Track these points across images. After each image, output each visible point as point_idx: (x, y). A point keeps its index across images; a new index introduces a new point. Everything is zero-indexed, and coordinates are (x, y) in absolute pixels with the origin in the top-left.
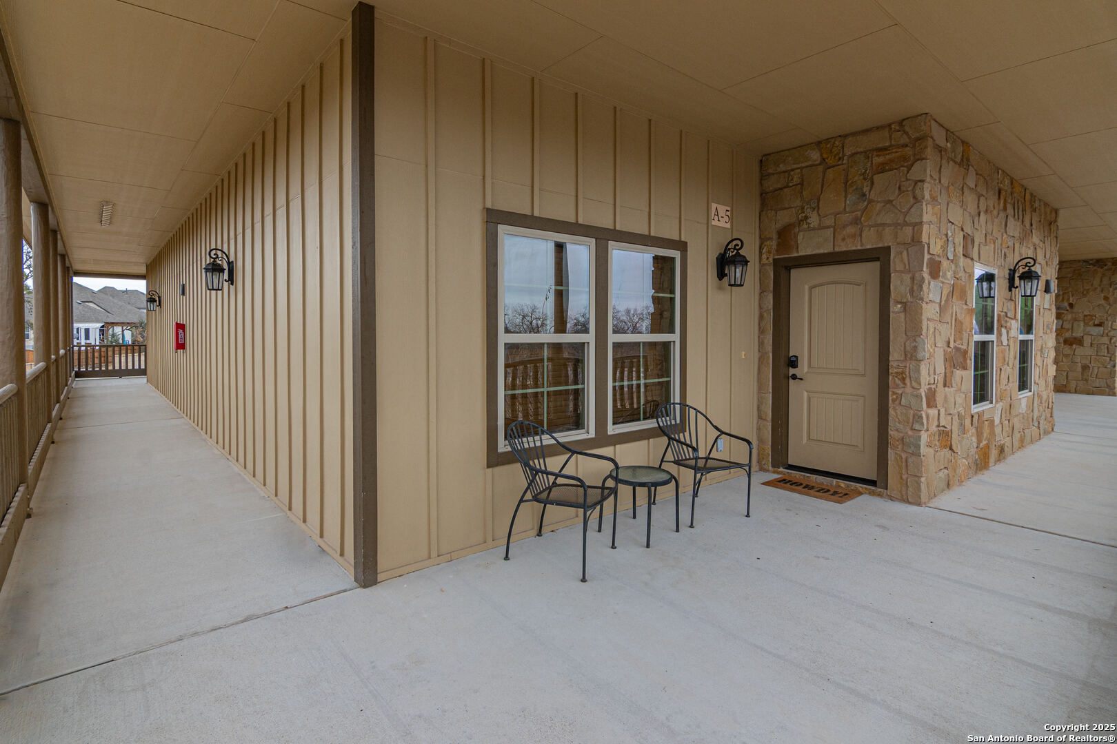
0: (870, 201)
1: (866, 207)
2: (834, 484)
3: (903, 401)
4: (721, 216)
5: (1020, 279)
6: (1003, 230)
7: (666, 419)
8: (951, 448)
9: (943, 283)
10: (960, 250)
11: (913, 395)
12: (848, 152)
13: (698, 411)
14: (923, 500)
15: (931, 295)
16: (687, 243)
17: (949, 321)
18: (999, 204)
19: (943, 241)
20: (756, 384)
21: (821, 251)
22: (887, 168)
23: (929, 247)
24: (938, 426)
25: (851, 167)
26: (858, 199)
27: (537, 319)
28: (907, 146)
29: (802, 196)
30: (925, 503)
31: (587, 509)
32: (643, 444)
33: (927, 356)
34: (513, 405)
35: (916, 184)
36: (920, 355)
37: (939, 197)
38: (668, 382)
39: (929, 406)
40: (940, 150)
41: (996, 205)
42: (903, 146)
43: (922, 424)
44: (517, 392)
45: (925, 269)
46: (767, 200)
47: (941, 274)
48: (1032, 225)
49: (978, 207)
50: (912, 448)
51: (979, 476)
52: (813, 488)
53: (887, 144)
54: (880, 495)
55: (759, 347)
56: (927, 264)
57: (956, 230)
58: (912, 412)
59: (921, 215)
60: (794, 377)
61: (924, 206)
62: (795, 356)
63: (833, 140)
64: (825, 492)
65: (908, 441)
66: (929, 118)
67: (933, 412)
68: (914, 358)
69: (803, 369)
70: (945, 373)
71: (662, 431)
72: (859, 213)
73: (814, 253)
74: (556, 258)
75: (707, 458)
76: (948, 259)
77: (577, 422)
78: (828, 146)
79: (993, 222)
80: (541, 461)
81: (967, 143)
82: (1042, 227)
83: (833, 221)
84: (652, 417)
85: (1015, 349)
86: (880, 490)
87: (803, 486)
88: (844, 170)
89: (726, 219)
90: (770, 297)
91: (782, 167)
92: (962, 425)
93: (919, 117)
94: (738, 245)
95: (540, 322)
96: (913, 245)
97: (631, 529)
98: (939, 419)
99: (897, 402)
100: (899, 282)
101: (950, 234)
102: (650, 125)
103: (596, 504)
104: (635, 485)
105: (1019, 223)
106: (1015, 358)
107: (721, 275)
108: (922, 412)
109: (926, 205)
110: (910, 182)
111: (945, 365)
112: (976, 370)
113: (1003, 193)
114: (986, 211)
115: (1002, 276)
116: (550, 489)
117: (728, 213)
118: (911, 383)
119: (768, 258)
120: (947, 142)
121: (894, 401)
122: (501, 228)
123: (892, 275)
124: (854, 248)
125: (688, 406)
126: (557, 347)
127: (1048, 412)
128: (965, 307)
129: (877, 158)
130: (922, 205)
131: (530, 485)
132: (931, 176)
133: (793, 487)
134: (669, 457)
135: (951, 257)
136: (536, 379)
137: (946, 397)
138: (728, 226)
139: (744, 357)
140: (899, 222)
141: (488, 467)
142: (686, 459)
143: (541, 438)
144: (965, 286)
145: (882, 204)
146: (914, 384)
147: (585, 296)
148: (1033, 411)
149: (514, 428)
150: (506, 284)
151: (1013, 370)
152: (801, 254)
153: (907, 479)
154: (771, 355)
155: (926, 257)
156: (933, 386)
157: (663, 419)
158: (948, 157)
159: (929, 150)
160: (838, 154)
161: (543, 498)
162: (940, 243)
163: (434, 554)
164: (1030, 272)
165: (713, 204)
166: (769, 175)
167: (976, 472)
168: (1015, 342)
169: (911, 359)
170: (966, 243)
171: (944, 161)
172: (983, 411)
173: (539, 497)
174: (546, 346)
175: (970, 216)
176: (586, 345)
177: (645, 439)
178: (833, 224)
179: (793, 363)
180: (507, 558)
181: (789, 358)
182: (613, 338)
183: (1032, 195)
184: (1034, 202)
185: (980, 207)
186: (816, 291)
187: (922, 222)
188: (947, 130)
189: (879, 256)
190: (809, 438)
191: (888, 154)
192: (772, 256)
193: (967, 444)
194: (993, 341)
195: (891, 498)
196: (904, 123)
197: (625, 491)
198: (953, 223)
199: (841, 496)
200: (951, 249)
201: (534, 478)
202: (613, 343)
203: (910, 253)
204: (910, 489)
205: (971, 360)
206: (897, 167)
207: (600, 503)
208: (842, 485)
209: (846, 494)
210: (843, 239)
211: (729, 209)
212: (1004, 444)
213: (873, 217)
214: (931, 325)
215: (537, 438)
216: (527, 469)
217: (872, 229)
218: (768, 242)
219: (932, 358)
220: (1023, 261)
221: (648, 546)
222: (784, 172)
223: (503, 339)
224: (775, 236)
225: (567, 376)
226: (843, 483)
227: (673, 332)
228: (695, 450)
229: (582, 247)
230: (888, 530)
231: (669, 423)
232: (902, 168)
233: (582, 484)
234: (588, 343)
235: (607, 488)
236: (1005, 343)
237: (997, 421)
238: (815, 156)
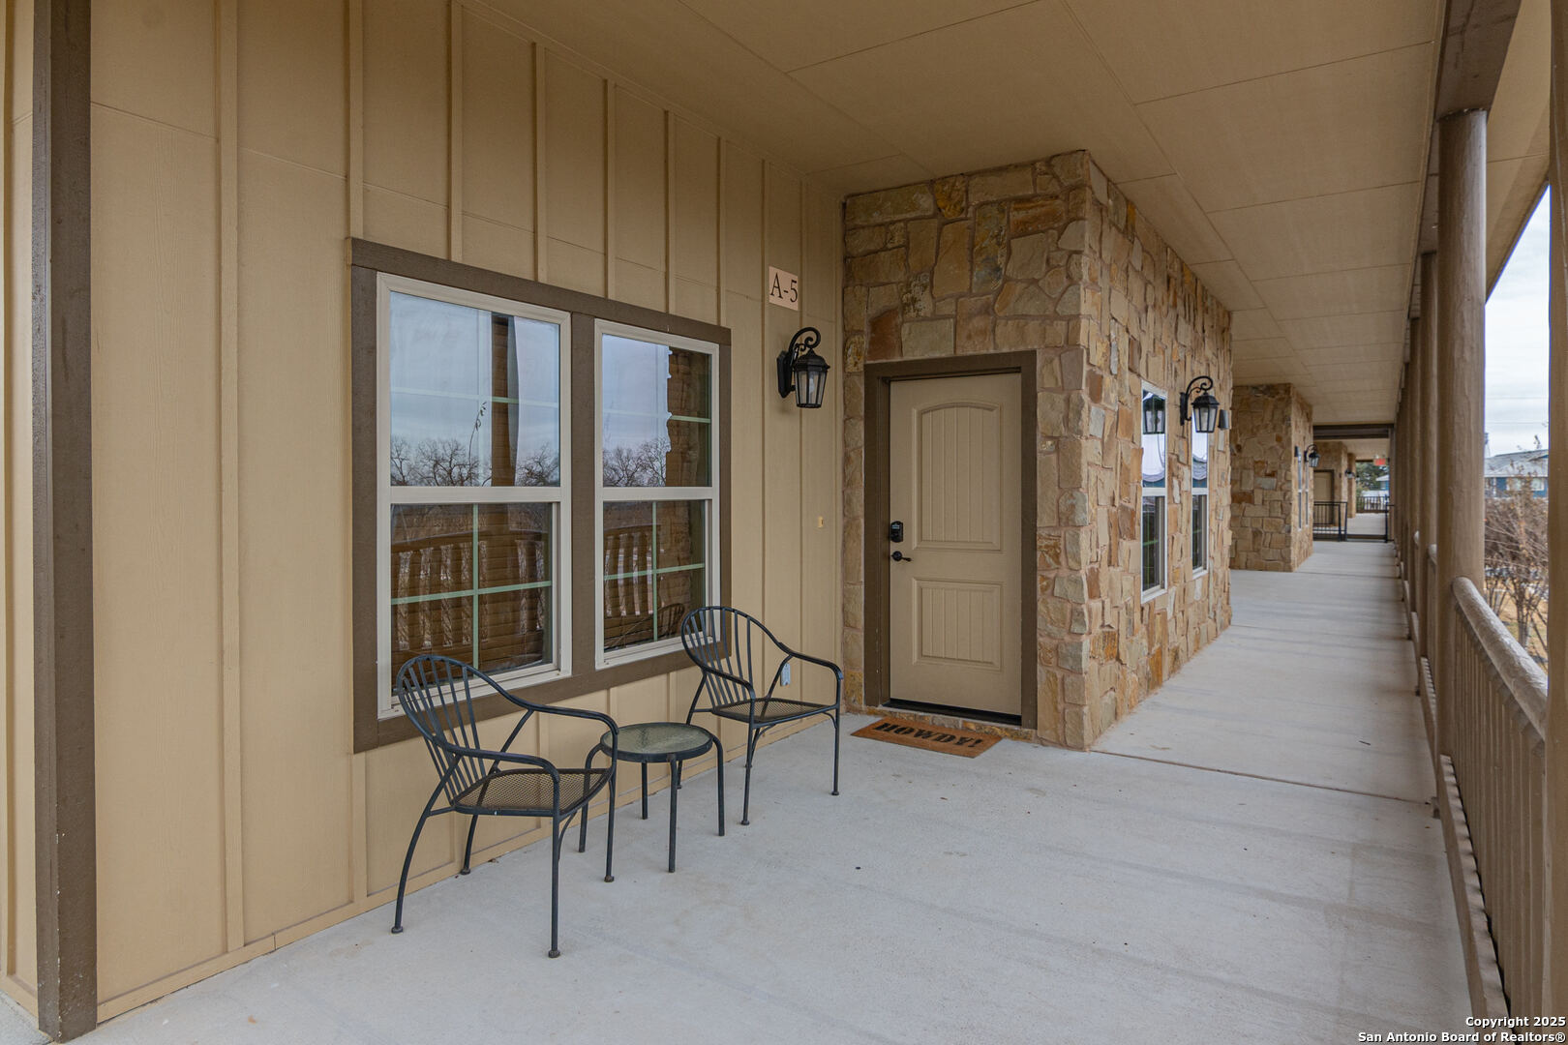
0: (1007, 280)
1: (1003, 285)
2: (960, 726)
3: (1057, 591)
4: (784, 292)
5: (1194, 408)
6: (1173, 336)
7: (697, 636)
8: (1118, 659)
9: (1105, 409)
10: (1125, 360)
11: (1069, 580)
12: (974, 201)
13: (750, 619)
14: (1087, 741)
15: (1092, 427)
16: (730, 330)
17: (1114, 467)
18: (1168, 297)
19: (1105, 345)
20: (839, 569)
21: (937, 355)
22: (1030, 229)
23: (1088, 354)
24: (1103, 626)
25: (979, 225)
26: (990, 274)
27: (461, 466)
28: (1057, 197)
29: (907, 266)
30: (1089, 746)
31: (559, 817)
32: (658, 682)
33: (1088, 521)
34: (413, 624)
35: (1070, 256)
36: (1079, 519)
37: (1099, 280)
38: (701, 571)
39: (1092, 596)
40: (1100, 208)
41: (1165, 299)
42: (1052, 197)
43: (1084, 624)
44: (421, 598)
45: (1084, 387)
46: (854, 269)
47: (1103, 395)
48: (1204, 331)
49: (1145, 299)
50: (1071, 662)
51: (1152, 698)
52: (929, 734)
53: (1030, 193)
54: (1026, 738)
55: (844, 507)
56: (1087, 379)
57: (1121, 330)
58: (1069, 606)
59: (1078, 306)
60: (898, 556)
61: (1082, 289)
62: (899, 523)
63: (952, 180)
64: (949, 740)
65: (1064, 651)
66: (1088, 157)
67: (1096, 605)
68: (1070, 523)
69: (909, 544)
70: (1110, 545)
71: (691, 657)
72: (991, 297)
73: (926, 356)
74: (495, 344)
75: (767, 700)
76: (1111, 373)
77: (539, 649)
78: (946, 188)
79: (1162, 322)
80: (468, 729)
81: (1132, 203)
82: (1214, 336)
83: (954, 307)
84: (671, 633)
85: (1189, 508)
86: (1026, 730)
87: (914, 733)
88: (968, 228)
89: (792, 294)
90: (861, 427)
91: (877, 218)
92: (1130, 622)
93: (1074, 155)
94: (811, 339)
95: (465, 472)
96: (1067, 350)
97: (640, 839)
98: (1103, 615)
99: (1049, 591)
100: (1049, 406)
101: (1113, 336)
102: (666, 120)
103: (575, 806)
104: (644, 760)
105: (1190, 328)
106: (1188, 522)
107: (785, 388)
108: (1083, 606)
109: (1084, 289)
110: (1064, 252)
111: (1109, 533)
112: (1144, 541)
113: (1173, 281)
114: (1154, 306)
115: (1172, 401)
116: (485, 783)
117: (795, 286)
118: (1067, 562)
119: (856, 364)
120: (1109, 197)
121: (1044, 590)
122: (383, 280)
123: (1039, 395)
124: (984, 352)
125: (734, 611)
126: (497, 512)
127: (1224, 595)
128: (1132, 446)
129: (1015, 213)
130: (1079, 289)
131: (444, 780)
132: (1090, 247)
133: (900, 736)
134: (705, 702)
135: (1115, 371)
136: (457, 571)
137: (1111, 582)
138: (795, 306)
139: (821, 526)
140: (1047, 313)
141: (357, 750)
142: (733, 704)
143: (467, 685)
144: (1131, 414)
145: (1024, 285)
146: (1072, 564)
147: (553, 426)
148: (1208, 597)
149: (411, 670)
150: (393, 389)
151: (1185, 539)
152: (908, 357)
153: (1064, 709)
154: (862, 521)
155: (1086, 368)
156: (1096, 566)
157: (694, 635)
158: (1110, 221)
159: (1088, 206)
160: (960, 202)
161: (471, 804)
162: (1102, 349)
163: (235, 941)
164: (1206, 397)
165: (771, 268)
166: (856, 228)
167: (1148, 691)
168: (1187, 499)
169: (1067, 525)
170: (1133, 352)
171: (1105, 226)
172: (1154, 600)
173: (462, 801)
174: (476, 510)
175: (1136, 311)
176: (554, 507)
177: (661, 673)
178: (954, 313)
179: (895, 534)
180: (397, 928)
181: (890, 526)
182: (603, 495)
183: (1203, 288)
184: (1206, 298)
185: (1148, 300)
186: (927, 417)
187: (1080, 314)
188: (1109, 180)
189: (1019, 365)
190: (921, 654)
191: (1032, 208)
192: (862, 359)
193: (1136, 650)
194: (1163, 497)
195: (1043, 742)
196: (1053, 163)
197: (628, 773)
198: (1116, 320)
199: (971, 745)
200: (1114, 359)
201: (454, 765)
202: (605, 503)
203: (1063, 361)
204: (1068, 725)
205: (1139, 525)
206: (1043, 229)
207: (583, 802)
208: (973, 727)
209: (979, 741)
210: (969, 337)
211: (796, 278)
212: (1178, 647)
213: (1012, 305)
214: (1093, 472)
215: (459, 685)
216: (440, 749)
217: (1009, 322)
218: (856, 338)
219: (1095, 523)
220: (1197, 382)
221: (671, 869)
222: (881, 225)
223: (388, 496)
224: (866, 329)
225: (516, 566)
226: (973, 724)
227: (709, 484)
228: (748, 686)
229: (547, 326)
230: (1045, 795)
231: (703, 643)
232: (1051, 231)
233: (546, 767)
234: (558, 503)
235: (596, 771)
236: (1177, 501)
237: (1170, 614)
238: (926, 203)
